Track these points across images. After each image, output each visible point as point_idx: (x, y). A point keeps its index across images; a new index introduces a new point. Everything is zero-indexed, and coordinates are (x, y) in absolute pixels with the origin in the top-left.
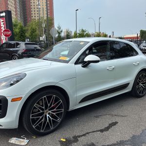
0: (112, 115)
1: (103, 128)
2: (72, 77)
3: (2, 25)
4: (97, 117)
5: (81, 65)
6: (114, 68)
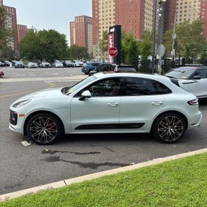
3: (111, 43)
5: (79, 98)
6: (117, 105)
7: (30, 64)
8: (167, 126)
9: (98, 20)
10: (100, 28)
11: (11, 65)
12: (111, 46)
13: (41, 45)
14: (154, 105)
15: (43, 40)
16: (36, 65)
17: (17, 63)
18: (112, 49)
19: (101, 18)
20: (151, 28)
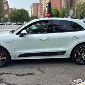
4: (29, 68)
5: (19, 35)
6: (46, 39)
7: (13, 23)
8: (81, 53)
9: (42, 4)
10: (43, 8)
11: (6, 24)
12: (47, 13)
13: (18, 15)
14: (72, 39)
15: (19, 13)
16: (16, 24)
17: (8, 23)
18: (47, 14)
19: (43, 3)
20: (65, 6)
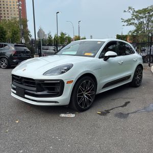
0: (124, 98)
1: (122, 105)
2: (99, 68)
5: (103, 59)
